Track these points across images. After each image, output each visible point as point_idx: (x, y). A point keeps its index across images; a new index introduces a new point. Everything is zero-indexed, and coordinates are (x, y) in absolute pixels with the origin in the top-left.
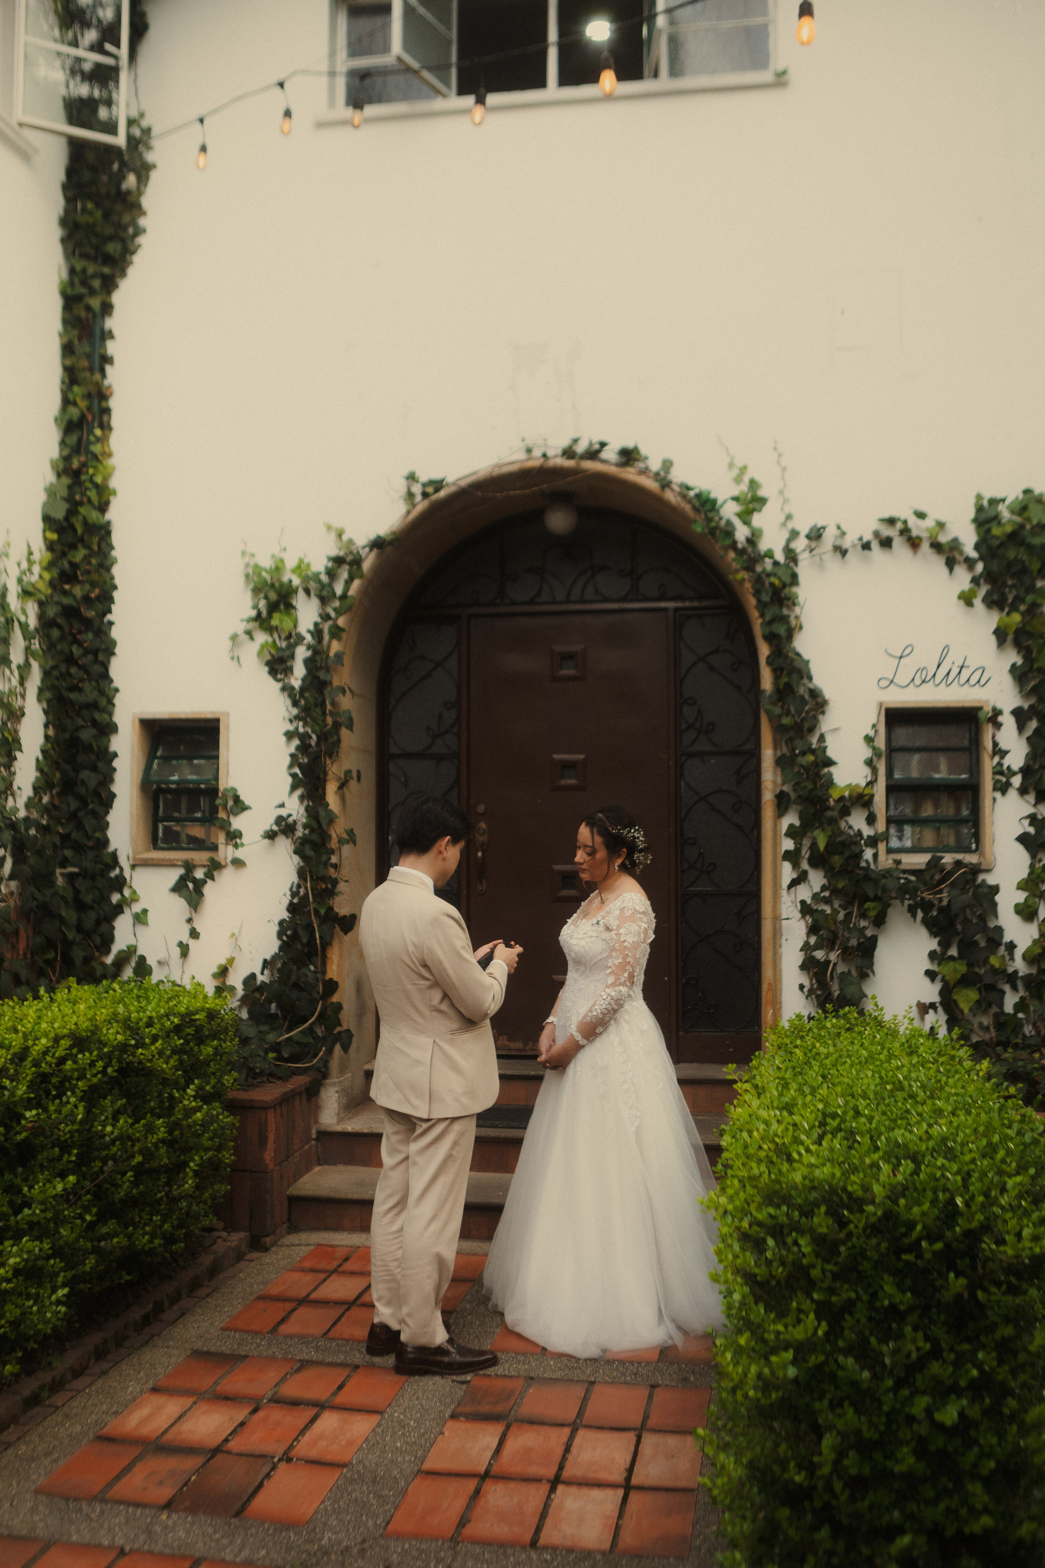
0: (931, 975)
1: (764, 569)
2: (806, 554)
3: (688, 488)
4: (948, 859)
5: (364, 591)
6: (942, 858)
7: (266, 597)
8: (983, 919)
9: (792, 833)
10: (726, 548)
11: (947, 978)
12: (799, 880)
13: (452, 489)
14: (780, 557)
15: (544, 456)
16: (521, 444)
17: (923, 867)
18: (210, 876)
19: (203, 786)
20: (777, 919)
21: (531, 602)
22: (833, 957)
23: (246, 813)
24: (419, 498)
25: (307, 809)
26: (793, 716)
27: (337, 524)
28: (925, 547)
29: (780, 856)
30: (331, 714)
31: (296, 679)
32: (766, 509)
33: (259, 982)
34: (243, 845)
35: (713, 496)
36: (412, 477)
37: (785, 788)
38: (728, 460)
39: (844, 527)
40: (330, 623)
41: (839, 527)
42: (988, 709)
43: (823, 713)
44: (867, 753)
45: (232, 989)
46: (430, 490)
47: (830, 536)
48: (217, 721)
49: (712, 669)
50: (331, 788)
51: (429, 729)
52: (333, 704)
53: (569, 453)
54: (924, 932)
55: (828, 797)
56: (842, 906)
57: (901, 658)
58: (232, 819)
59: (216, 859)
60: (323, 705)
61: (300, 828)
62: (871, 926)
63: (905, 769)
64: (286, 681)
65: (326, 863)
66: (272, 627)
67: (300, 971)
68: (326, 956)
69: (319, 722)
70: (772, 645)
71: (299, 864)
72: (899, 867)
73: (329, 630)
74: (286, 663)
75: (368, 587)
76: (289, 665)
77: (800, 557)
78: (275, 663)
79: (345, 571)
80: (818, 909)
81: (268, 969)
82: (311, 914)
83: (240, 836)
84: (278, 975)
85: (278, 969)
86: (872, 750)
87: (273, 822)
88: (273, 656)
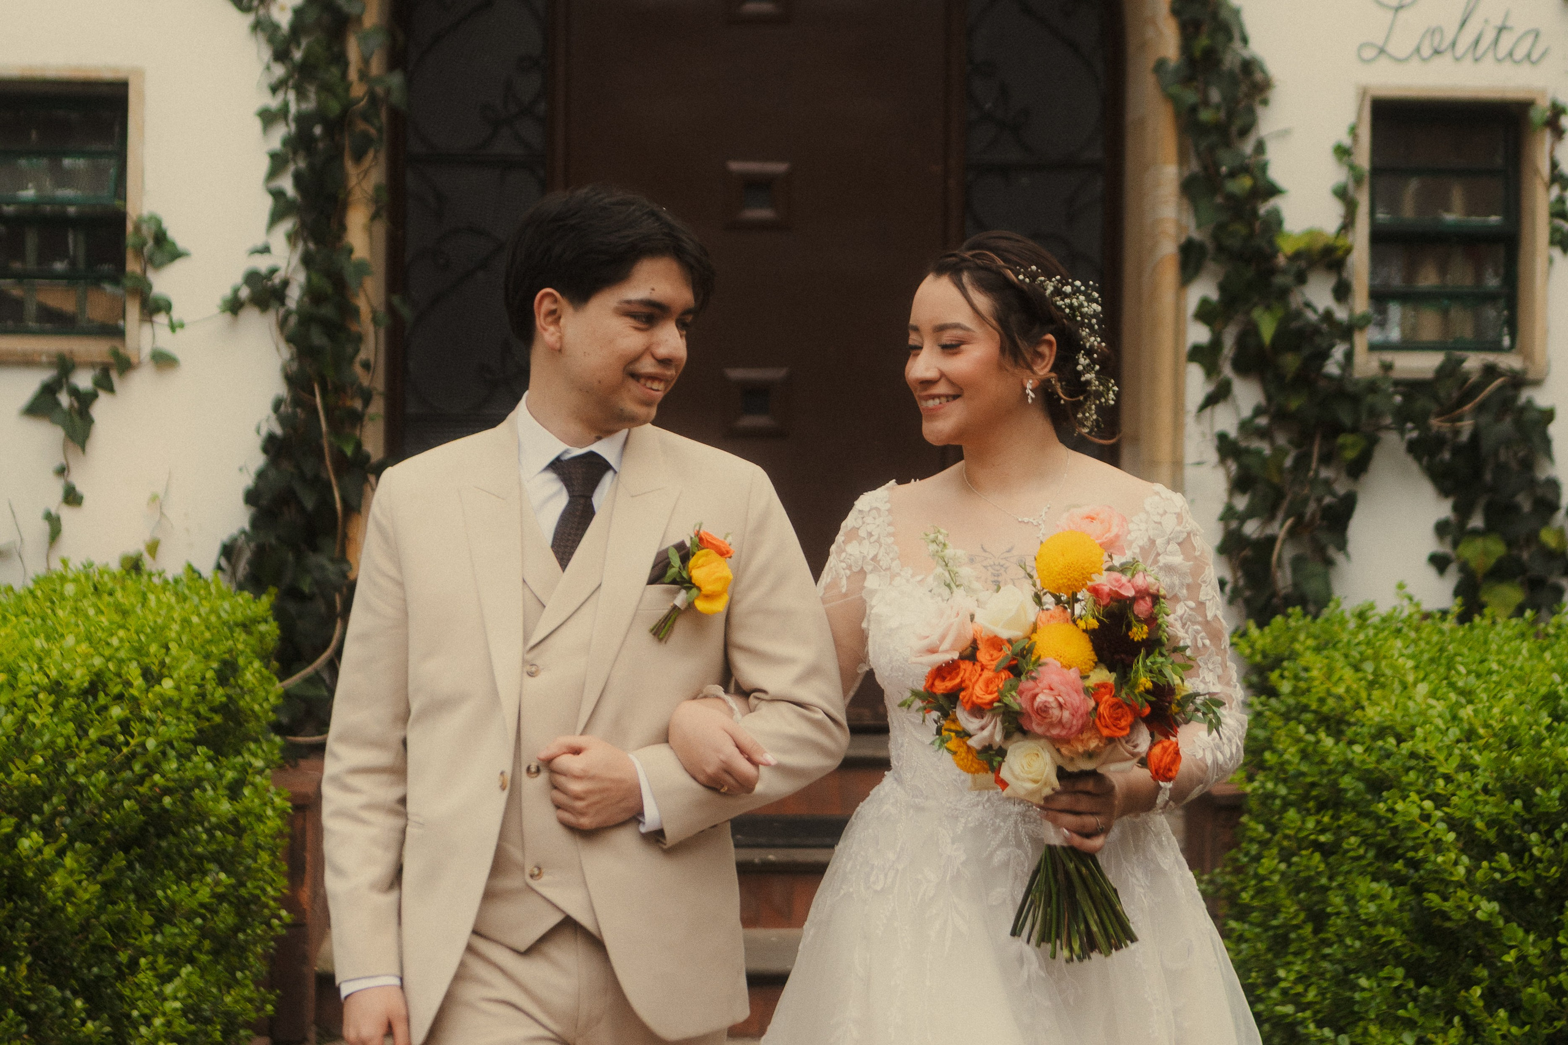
0: (1439, 563)
4: (1473, 362)
6: (1462, 361)
8: (1528, 465)
9: (1206, 314)
11: (1473, 564)
12: (1218, 396)
17: (1430, 375)
18: (105, 383)
19: (72, 210)
20: (1178, 464)
22: (1278, 530)
23: (177, 263)
26: (1217, 107)
29: (1183, 356)
30: (361, 76)
31: (282, 9)
37: (1196, 235)
42: (1543, 104)
43: (1265, 102)
44: (1336, 174)
48: (123, 85)
50: (356, 218)
51: (483, 105)
52: (366, 59)
54: (1426, 490)
55: (1275, 251)
56: (1291, 442)
57: (1398, 9)
58: (153, 276)
59: (121, 350)
60: (341, 60)
61: (294, 294)
62: (1343, 477)
63: (1393, 205)
64: (262, 12)
65: (351, 360)
67: (306, 561)
68: (346, 535)
69: (340, 92)
71: (291, 360)
72: (1389, 374)
80: (1246, 448)
81: (227, 561)
82: (323, 455)
83: (170, 305)
84: (246, 572)
85: (247, 560)
86: (1345, 170)
87: (239, 282)
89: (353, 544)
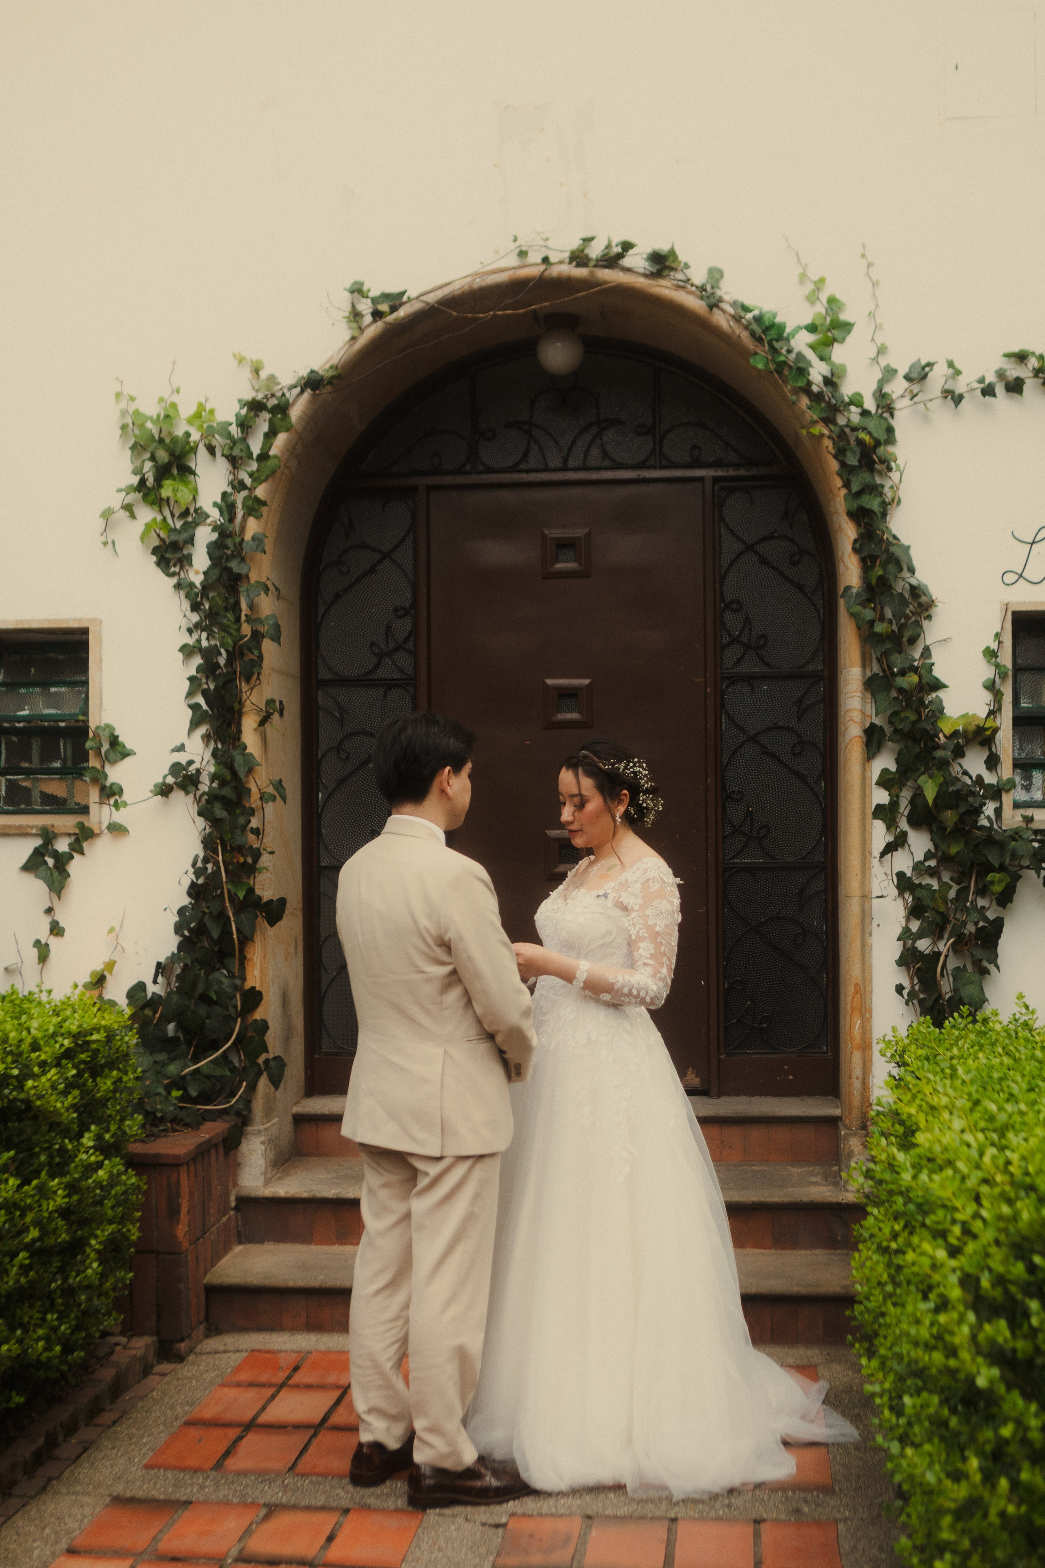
1: (848, 421)
2: (906, 401)
3: (746, 309)
5: (291, 449)
7: (153, 458)
9: (885, 780)
10: (797, 391)
12: (896, 844)
13: (417, 306)
14: (870, 404)
15: (546, 260)
16: (510, 247)
18: (77, 848)
19: (64, 724)
20: (866, 897)
21: (514, 469)
22: (943, 947)
23: (127, 760)
24: (368, 318)
25: (214, 755)
26: (890, 622)
27: (252, 355)
29: (869, 814)
30: (248, 619)
31: (197, 573)
32: (850, 339)
33: (149, 995)
34: (125, 804)
35: (778, 320)
36: (357, 290)
37: (877, 721)
38: (799, 270)
39: (958, 365)
40: (245, 493)
41: (951, 364)
43: (929, 617)
44: (988, 672)
45: (113, 1004)
46: (384, 307)
47: (938, 376)
48: (85, 631)
49: (763, 561)
50: (249, 724)
51: (372, 644)
52: (251, 606)
53: (578, 258)
55: (937, 731)
56: (953, 879)
57: (1033, 543)
58: (108, 769)
59: (87, 824)
60: (236, 607)
61: (205, 779)
62: (994, 905)
63: (1034, 696)
64: (182, 575)
65: (244, 828)
66: (161, 499)
67: (210, 977)
68: (245, 957)
69: (232, 631)
70: (858, 525)
71: (205, 829)
72: (1030, 826)
73: (243, 503)
74: (181, 549)
75: (297, 443)
76: (185, 552)
77: (898, 405)
78: (166, 551)
79: (265, 421)
80: (920, 884)
81: (162, 976)
82: (224, 898)
83: (120, 792)
84: (177, 984)
85: (178, 976)
86: (993, 668)
87: (167, 772)
88: (162, 540)
89: (251, 963)
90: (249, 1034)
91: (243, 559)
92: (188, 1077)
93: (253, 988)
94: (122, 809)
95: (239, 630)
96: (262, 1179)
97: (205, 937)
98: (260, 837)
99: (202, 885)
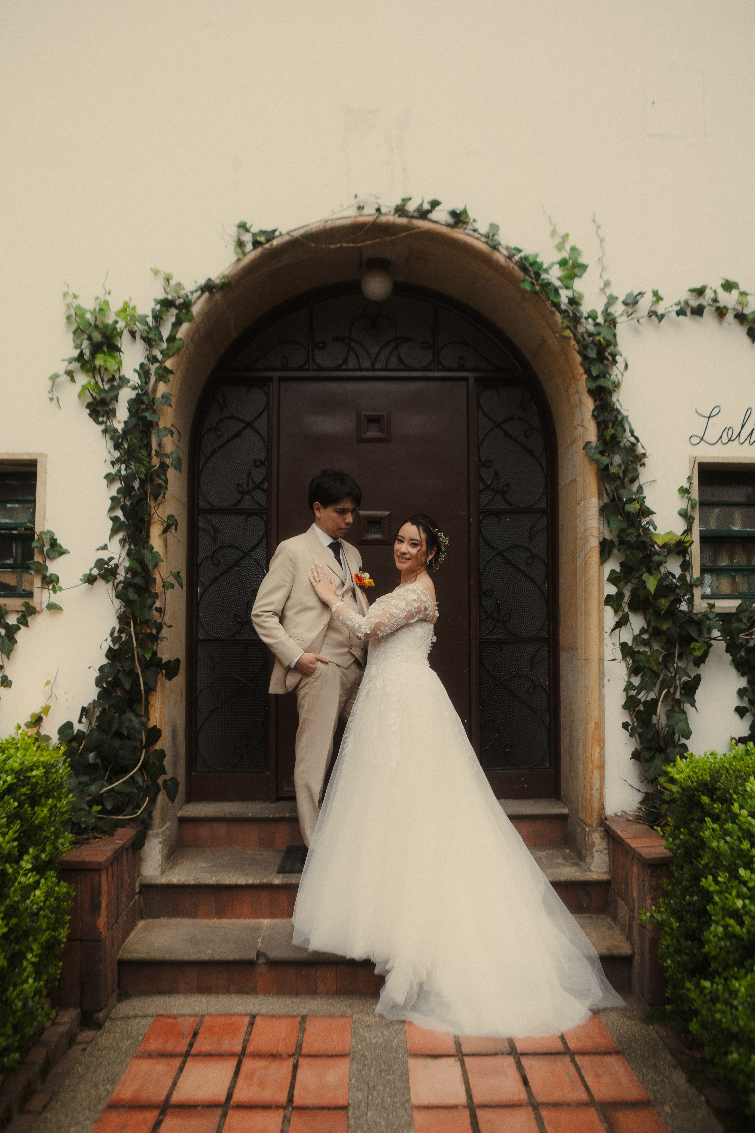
0: (741, 711)
1: (586, 329)
2: (624, 318)
3: (515, 251)
5: (192, 336)
7: (90, 338)
9: (613, 579)
10: (553, 308)
12: (622, 623)
13: (286, 238)
14: (600, 320)
15: (378, 210)
16: (354, 201)
17: (734, 611)
18: (23, 621)
19: (16, 530)
20: (601, 660)
21: (338, 368)
23: (63, 557)
24: (249, 247)
25: (129, 554)
26: (618, 466)
27: (165, 269)
28: (730, 317)
29: (602, 602)
30: (157, 454)
31: (119, 422)
32: (586, 275)
33: (75, 732)
34: (61, 589)
35: (539, 260)
36: (243, 227)
37: (608, 537)
38: (551, 228)
39: (661, 294)
40: (157, 365)
41: (656, 294)
43: (643, 465)
44: (682, 504)
45: (47, 738)
46: (262, 239)
47: (645, 303)
48: (34, 462)
49: (507, 434)
50: (155, 531)
51: (238, 485)
52: (160, 445)
53: (400, 211)
54: (733, 672)
55: (653, 543)
56: (662, 648)
57: (709, 417)
58: (48, 563)
59: (31, 604)
60: (148, 446)
61: (122, 572)
62: (692, 665)
64: (108, 423)
65: (151, 607)
66: (95, 367)
67: (123, 717)
68: (149, 703)
69: (145, 463)
70: (595, 400)
71: (120, 608)
72: (712, 610)
73: (156, 372)
74: (108, 405)
75: (195, 332)
76: (111, 407)
77: (618, 320)
78: (97, 406)
79: (172, 316)
80: (639, 651)
81: (86, 717)
82: (135, 660)
83: (57, 580)
84: (96, 724)
85: (97, 717)
86: (687, 501)
87: (93, 566)
88: (94, 398)
89: (153, 708)
90: (151, 761)
91: (154, 412)
92: (105, 795)
93: (155, 727)
94: (58, 592)
95: (150, 462)
96: (159, 870)
97: (118, 689)
98: (162, 614)
99: (117, 649)
